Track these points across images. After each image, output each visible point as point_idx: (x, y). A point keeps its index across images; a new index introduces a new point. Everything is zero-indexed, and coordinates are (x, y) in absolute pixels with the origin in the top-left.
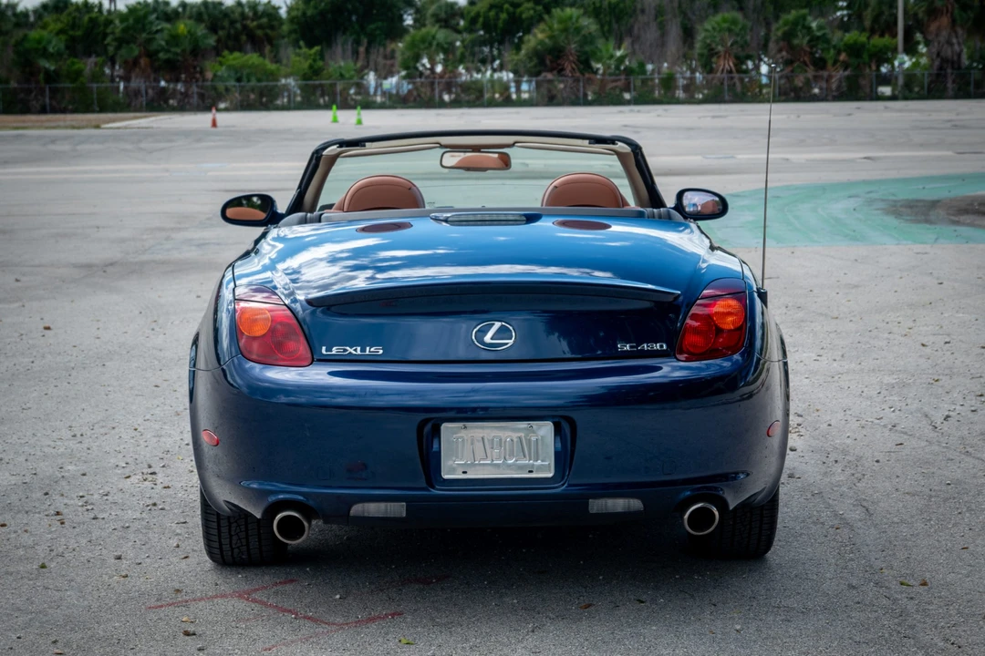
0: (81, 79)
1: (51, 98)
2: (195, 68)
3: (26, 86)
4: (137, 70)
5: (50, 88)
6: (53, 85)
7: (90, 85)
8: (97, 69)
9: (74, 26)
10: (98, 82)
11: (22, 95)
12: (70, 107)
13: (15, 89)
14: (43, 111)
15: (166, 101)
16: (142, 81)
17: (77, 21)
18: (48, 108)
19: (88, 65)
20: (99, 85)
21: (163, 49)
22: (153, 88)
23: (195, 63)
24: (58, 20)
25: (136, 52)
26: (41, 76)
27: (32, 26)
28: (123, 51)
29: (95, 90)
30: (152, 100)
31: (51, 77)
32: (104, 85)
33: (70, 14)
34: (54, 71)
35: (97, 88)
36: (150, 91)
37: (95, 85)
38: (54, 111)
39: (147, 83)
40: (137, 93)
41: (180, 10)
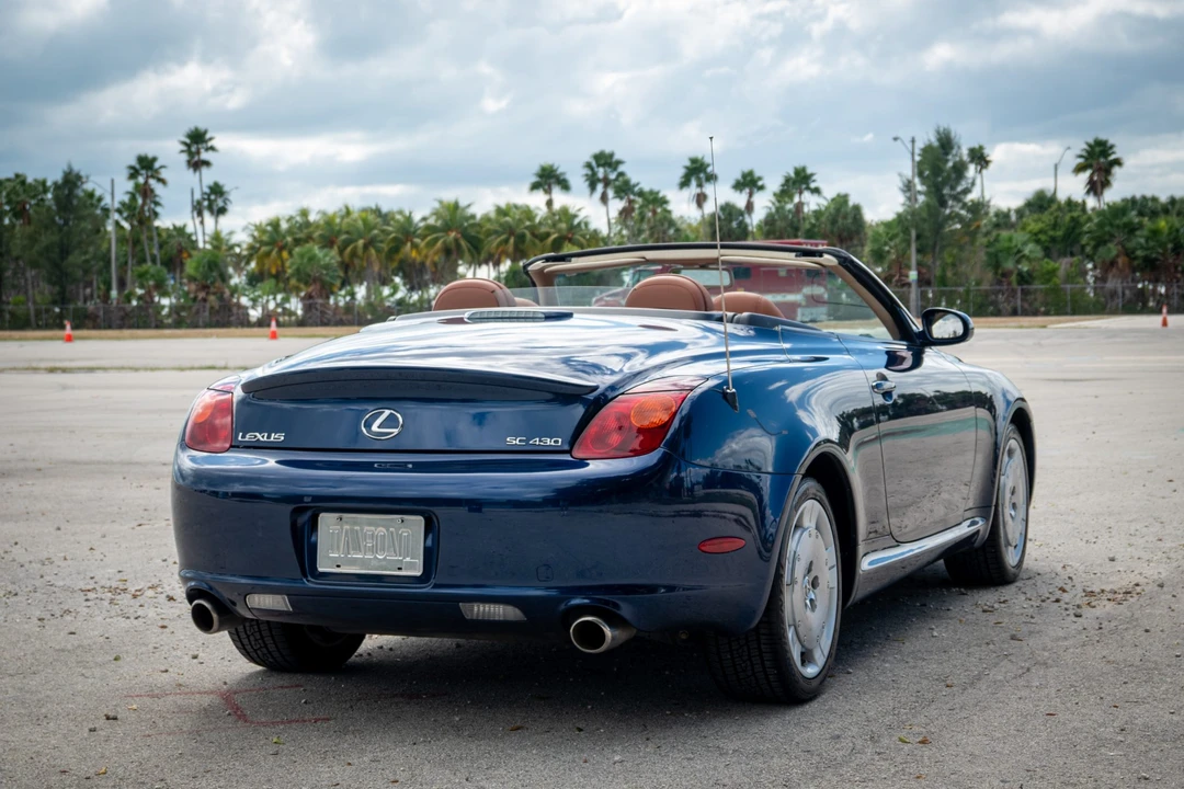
0: (1055, 279)
1: (1022, 300)
2: (1176, 267)
3: (998, 287)
4: (1114, 270)
5: (1022, 290)
6: (1025, 287)
7: (1062, 286)
8: (1073, 269)
9: (1055, 226)
10: (1072, 283)
11: (993, 297)
12: (1043, 309)
13: (986, 291)
14: (1014, 313)
15: (1145, 304)
16: (1119, 281)
17: (1059, 220)
18: (1019, 311)
19: (1063, 265)
20: (1073, 286)
21: (1142, 248)
22: (1130, 288)
23: (1177, 262)
24: (1039, 220)
25: (1114, 253)
26: (1014, 278)
27: (1011, 226)
28: (1102, 250)
29: (1069, 292)
30: (1130, 301)
31: (1024, 279)
32: (1079, 286)
33: (1052, 214)
34: (1027, 272)
35: (1071, 289)
36: (1127, 292)
37: (1068, 286)
38: (1025, 313)
39: (1125, 284)
40: (1113, 294)
41: (1170, 207)
